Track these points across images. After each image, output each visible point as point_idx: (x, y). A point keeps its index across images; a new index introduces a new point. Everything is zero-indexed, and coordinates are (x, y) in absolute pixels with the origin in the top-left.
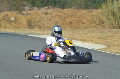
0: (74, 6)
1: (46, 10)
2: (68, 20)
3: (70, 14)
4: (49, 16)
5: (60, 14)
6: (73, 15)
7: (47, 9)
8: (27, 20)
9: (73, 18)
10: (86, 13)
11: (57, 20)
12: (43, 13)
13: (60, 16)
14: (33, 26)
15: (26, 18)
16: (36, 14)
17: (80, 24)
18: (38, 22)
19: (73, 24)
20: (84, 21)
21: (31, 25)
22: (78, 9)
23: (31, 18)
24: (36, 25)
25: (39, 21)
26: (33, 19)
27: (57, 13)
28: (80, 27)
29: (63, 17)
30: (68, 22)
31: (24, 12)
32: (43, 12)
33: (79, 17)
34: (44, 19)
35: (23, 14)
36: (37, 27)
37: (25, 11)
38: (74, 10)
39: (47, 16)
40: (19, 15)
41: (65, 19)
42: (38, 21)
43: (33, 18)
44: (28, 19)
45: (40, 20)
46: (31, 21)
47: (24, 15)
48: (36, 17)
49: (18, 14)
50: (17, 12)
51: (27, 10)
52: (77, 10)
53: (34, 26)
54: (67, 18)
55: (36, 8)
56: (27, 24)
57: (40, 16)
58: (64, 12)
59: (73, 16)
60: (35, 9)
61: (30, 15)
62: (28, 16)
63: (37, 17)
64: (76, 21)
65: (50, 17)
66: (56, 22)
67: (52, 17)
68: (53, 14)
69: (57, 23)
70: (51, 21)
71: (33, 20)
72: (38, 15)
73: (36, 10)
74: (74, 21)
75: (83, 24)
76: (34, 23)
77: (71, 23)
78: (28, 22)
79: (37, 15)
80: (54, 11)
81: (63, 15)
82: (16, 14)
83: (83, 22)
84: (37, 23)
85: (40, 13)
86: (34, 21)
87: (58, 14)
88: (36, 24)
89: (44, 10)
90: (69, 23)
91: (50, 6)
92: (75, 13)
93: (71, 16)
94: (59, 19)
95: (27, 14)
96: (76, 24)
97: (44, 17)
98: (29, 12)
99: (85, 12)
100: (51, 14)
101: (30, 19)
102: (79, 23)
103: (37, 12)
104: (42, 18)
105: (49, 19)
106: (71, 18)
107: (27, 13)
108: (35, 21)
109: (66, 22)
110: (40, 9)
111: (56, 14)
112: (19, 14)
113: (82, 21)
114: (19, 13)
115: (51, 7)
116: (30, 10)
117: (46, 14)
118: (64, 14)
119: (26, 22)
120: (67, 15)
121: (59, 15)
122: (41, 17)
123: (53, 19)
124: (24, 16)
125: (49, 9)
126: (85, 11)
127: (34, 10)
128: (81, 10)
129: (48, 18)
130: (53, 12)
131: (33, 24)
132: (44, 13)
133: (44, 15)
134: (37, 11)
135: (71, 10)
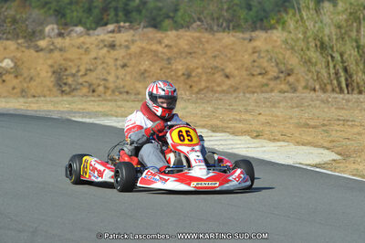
0: (199, 23)
1: (111, 35)
2: (179, 66)
3: (186, 47)
4: (119, 53)
5: (154, 47)
6: (195, 50)
7: (113, 32)
8: (51, 66)
9: (196, 61)
10: (234, 43)
11: (145, 65)
12: (101, 45)
13: (155, 53)
14: (70, 86)
15: (50, 62)
16: (78, 48)
17: (219, 77)
18: (86, 74)
19: (196, 79)
20: (230, 68)
21: (65, 84)
22: (210, 30)
23: (64, 60)
24: (81, 84)
25: (90, 70)
26: (70, 64)
27: (144, 45)
28: (219, 89)
29: (165, 57)
30: (180, 73)
31: (42, 43)
32: (103, 41)
33: (215, 57)
34: (103, 63)
35: (39, 50)
36: (85, 90)
37: (44, 38)
38: (197, 34)
39: (114, 54)
40: (27, 51)
41: (169, 63)
42: (87, 70)
43: (71, 61)
44: (55, 62)
45: (92, 67)
46: (66, 70)
47: (42, 50)
48: (80, 59)
49: (24, 49)
50: (20, 41)
51: (52, 34)
52: (207, 35)
53: (73, 87)
54: (178, 60)
55: (79, 29)
56: (52, 79)
57: (93, 54)
58: (166, 42)
59: (195, 53)
60: (76, 32)
61: (61, 50)
62: (56, 54)
63: (83, 57)
64: (203, 67)
65: (123, 57)
66: (143, 73)
67: (131, 58)
68: (134, 49)
69: (146, 75)
70: (128, 69)
71: (70, 67)
72: (87, 51)
73: (80, 35)
74: (200, 70)
75: (227, 77)
76: (73, 75)
77: (189, 76)
78: (54, 72)
79: (81, 51)
80: (137, 38)
81: (165, 50)
82: (18, 49)
83: (228, 71)
84: (82, 76)
85: (92, 44)
86: (74, 71)
87: (148, 47)
88: (81, 81)
89: (103, 34)
90: (183, 74)
91: (122, 24)
92: (201, 42)
93: (190, 53)
94: (152, 64)
95: (52, 47)
96: (204, 77)
97: (104, 57)
98: (59, 41)
99: (233, 39)
100: (127, 47)
101: (60, 65)
102: (214, 74)
103: (84, 43)
104: (99, 62)
105: (119, 63)
106: (189, 58)
107: (53, 43)
108: (78, 71)
109: (172, 73)
110: (91, 32)
111: (143, 48)
112: (28, 47)
113: (223, 70)
114: (26, 45)
115: (127, 24)
116: (60, 35)
117: (112, 46)
118: (166, 46)
119: (50, 74)
120: (175, 50)
121: (151, 51)
122: (95, 58)
123: (133, 62)
124: (41, 54)
125: (120, 31)
126: (233, 36)
127: (74, 35)
128: (219, 35)
129: (116, 60)
130: (133, 42)
131: (70, 80)
132: (105, 46)
133: (105, 50)
134: (82, 39)
135: (188, 33)
